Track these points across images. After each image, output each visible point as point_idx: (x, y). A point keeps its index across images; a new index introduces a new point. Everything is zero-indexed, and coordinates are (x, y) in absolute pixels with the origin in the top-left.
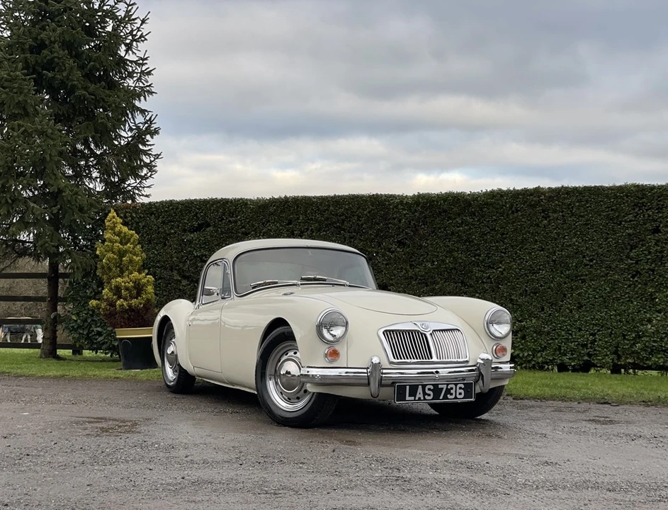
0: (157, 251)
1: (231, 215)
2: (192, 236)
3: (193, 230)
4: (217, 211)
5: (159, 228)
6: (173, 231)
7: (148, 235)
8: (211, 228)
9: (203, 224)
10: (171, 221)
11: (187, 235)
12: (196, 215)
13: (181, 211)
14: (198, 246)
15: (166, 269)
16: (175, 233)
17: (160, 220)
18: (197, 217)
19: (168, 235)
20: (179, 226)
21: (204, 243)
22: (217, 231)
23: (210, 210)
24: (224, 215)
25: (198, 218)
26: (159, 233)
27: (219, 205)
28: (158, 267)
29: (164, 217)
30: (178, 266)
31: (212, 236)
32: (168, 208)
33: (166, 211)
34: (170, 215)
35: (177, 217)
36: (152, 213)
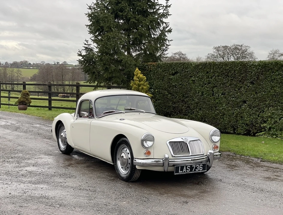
0: (160, 82)
1: (186, 68)
2: (172, 77)
3: (173, 75)
4: (181, 67)
5: (161, 73)
6: (166, 75)
7: (158, 76)
8: (179, 74)
9: (176, 72)
10: (165, 71)
11: (171, 76)
12: (174, 68)
13: (169, 67)
14: (174, 81)
15: (163, 90)
17: (162, 70)
19: (164, 76)
20: (168, 73)
21: (176, 80)
22: (180, 75)
23: (179, 66)
24: (184, 68)
25: (174, 70)
26: (161, 75)
27: (182, 64)
28: (160, 89)
29: (163, 69)
30: (167, 89)
31: (179, 77)
33: (164, 66)
34: (165, 68)
35: (167, 69)
36: (159, 67)
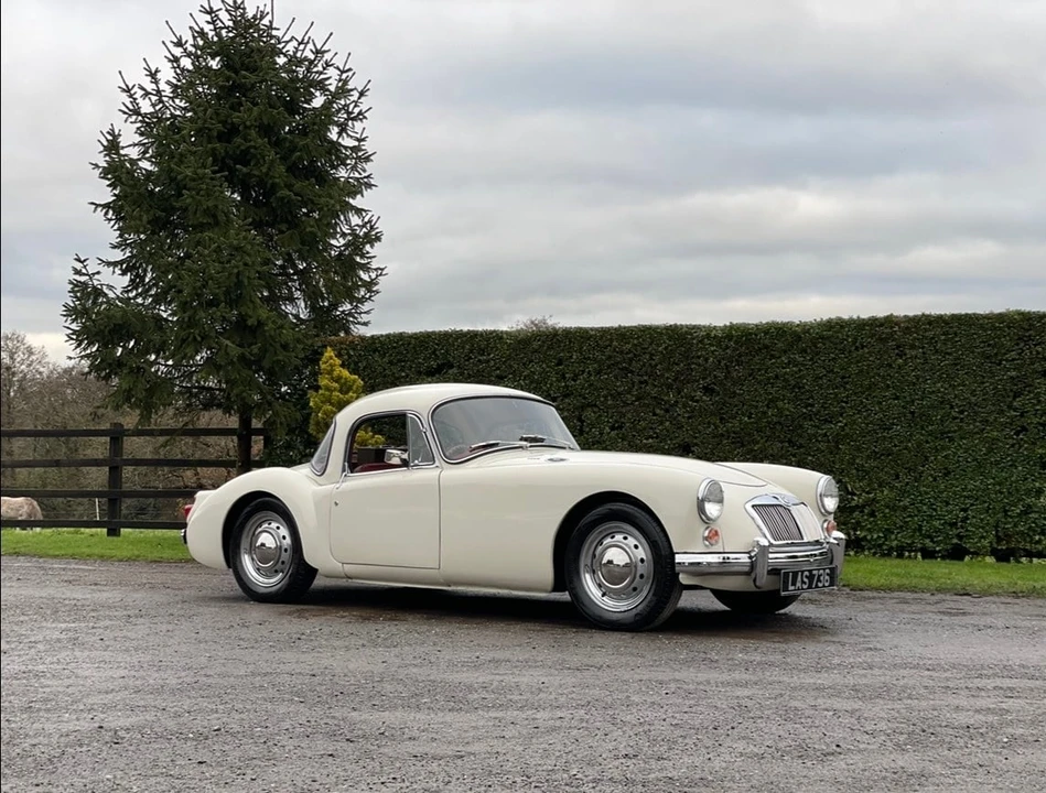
1: (482, 352)
3: (433, 373)
4: (463, 348)
5: (385, 370)
6: (403, 374)
8: (455, 370)
9: (443, 364)
10: (401, 361)
11: (423, 379)
12: (434, 353)
13: (414, 347)
16: (407, 376)
17: (386, 360)
18: (436, 355)
19: (398, 378)
20: (411, 367)
22: (462, 374)
23: (454, 345)
24: (472, 352)
25: (437, 357)
26: (385, 376)
27: (464, 339)
29: (391, 355)
32: (397, 342)
33: (395, 348)
34: (400, 353)
35: (409, 355)
36: (375, 350)
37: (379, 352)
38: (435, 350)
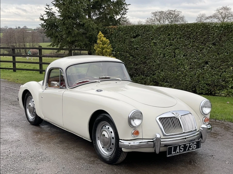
0: (122, 45)
1: (148, 31)
2: (134, 39)
3: (134, 37)
4: (142, 30)
5: (122, 36)
6: (127, 37)
7: (119, 39)
8: (140, 37)
9: (137, 35)
10: (126, 34)
11: (132, 39)
12: (135, 31)
13: (130, 30)
14: (136, 43)
15: (125, 52)
16: (128, 38)
17: (123, 33)
18: (135, 32)
19: (126, 39)
20: (129, 35)
21: (138, 43)
22: (142, 38)
23: (140, 29)
24: (145, 31)
26: (122, 38)
27: (143, 27)
28: (122, 51)
29: (124, 32)
30: (129, 51)
31: (140, 40)
32: (125, 28)
34: (126, 31)
35: (129, 32)
36: (120, 30)
37: (121, 31)
38: (135, 30)
